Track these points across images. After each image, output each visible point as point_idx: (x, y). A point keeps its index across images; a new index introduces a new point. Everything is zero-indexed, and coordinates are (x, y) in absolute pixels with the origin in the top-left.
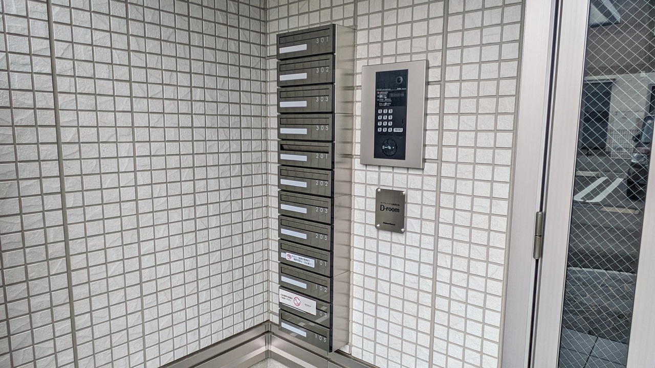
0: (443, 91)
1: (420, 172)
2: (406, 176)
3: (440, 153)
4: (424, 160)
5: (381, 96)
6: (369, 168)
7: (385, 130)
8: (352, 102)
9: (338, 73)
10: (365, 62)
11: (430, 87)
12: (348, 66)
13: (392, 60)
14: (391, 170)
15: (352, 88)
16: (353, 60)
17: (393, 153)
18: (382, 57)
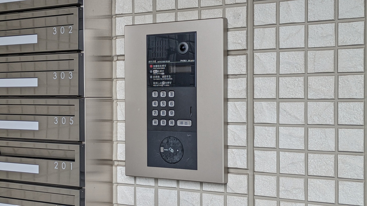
0: (250, 64)
1: (221, 189)
2: (198, 194)
3: (251, 160)
4: (227, 170)
5: (155, 72)
6: (139, 182)
7: (163, 123)
8: (111, 79)
9: (87, 35)
10: (128, 20)
11: (230, 58)
12: (103, 25)
13: (171, 17)
14: (174, 185)
15: (109, 59)
16: (111, 17)
17: (176, 158)
18: (155, 12)
